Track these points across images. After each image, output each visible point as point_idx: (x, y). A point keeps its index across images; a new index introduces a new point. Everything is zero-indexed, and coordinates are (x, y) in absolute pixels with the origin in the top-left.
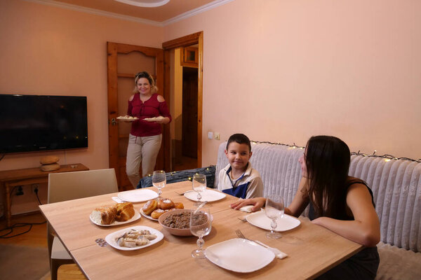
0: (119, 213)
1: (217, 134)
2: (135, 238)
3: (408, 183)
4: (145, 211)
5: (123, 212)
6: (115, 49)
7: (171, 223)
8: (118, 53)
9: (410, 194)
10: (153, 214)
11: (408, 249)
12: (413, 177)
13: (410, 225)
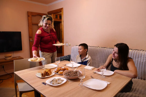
0: (47, 73)
1: (69, 44)
2: (56, 81)
3: (138, 57)
4: (55, 72)
5: (49, 72)
6: (31, 14)
7: (69, 75)
8: (32, 15)
9: (139, 61)
10: (59, 72)
11: (139, 79)
12: (140, 55)
13: (139, 71)
